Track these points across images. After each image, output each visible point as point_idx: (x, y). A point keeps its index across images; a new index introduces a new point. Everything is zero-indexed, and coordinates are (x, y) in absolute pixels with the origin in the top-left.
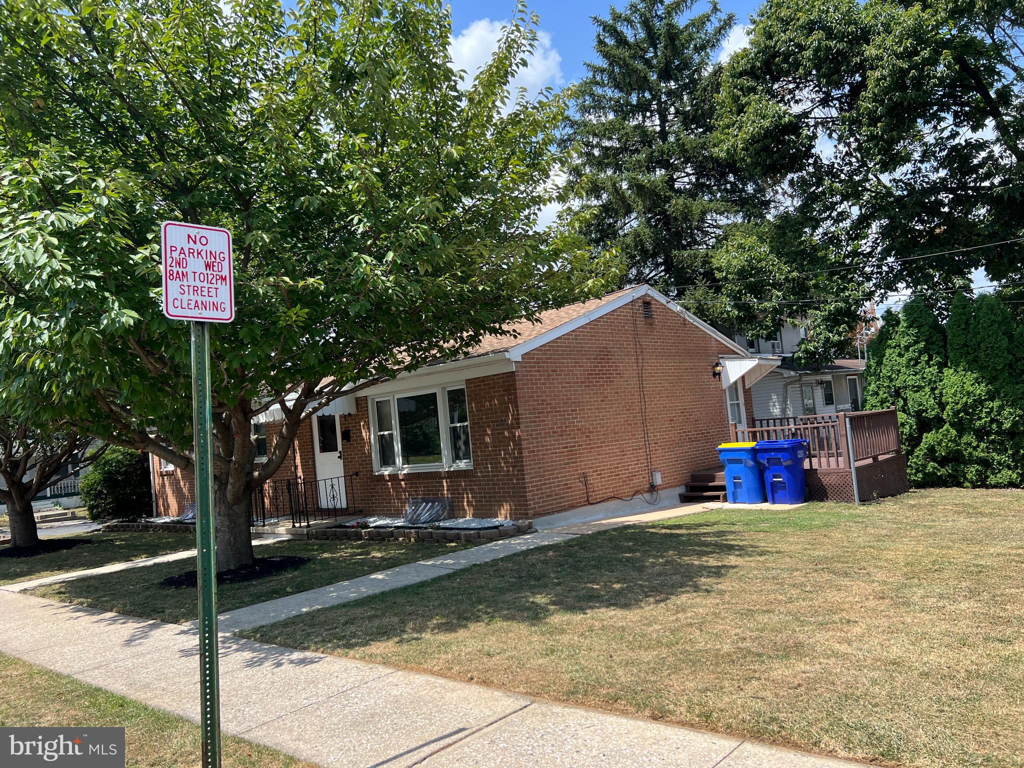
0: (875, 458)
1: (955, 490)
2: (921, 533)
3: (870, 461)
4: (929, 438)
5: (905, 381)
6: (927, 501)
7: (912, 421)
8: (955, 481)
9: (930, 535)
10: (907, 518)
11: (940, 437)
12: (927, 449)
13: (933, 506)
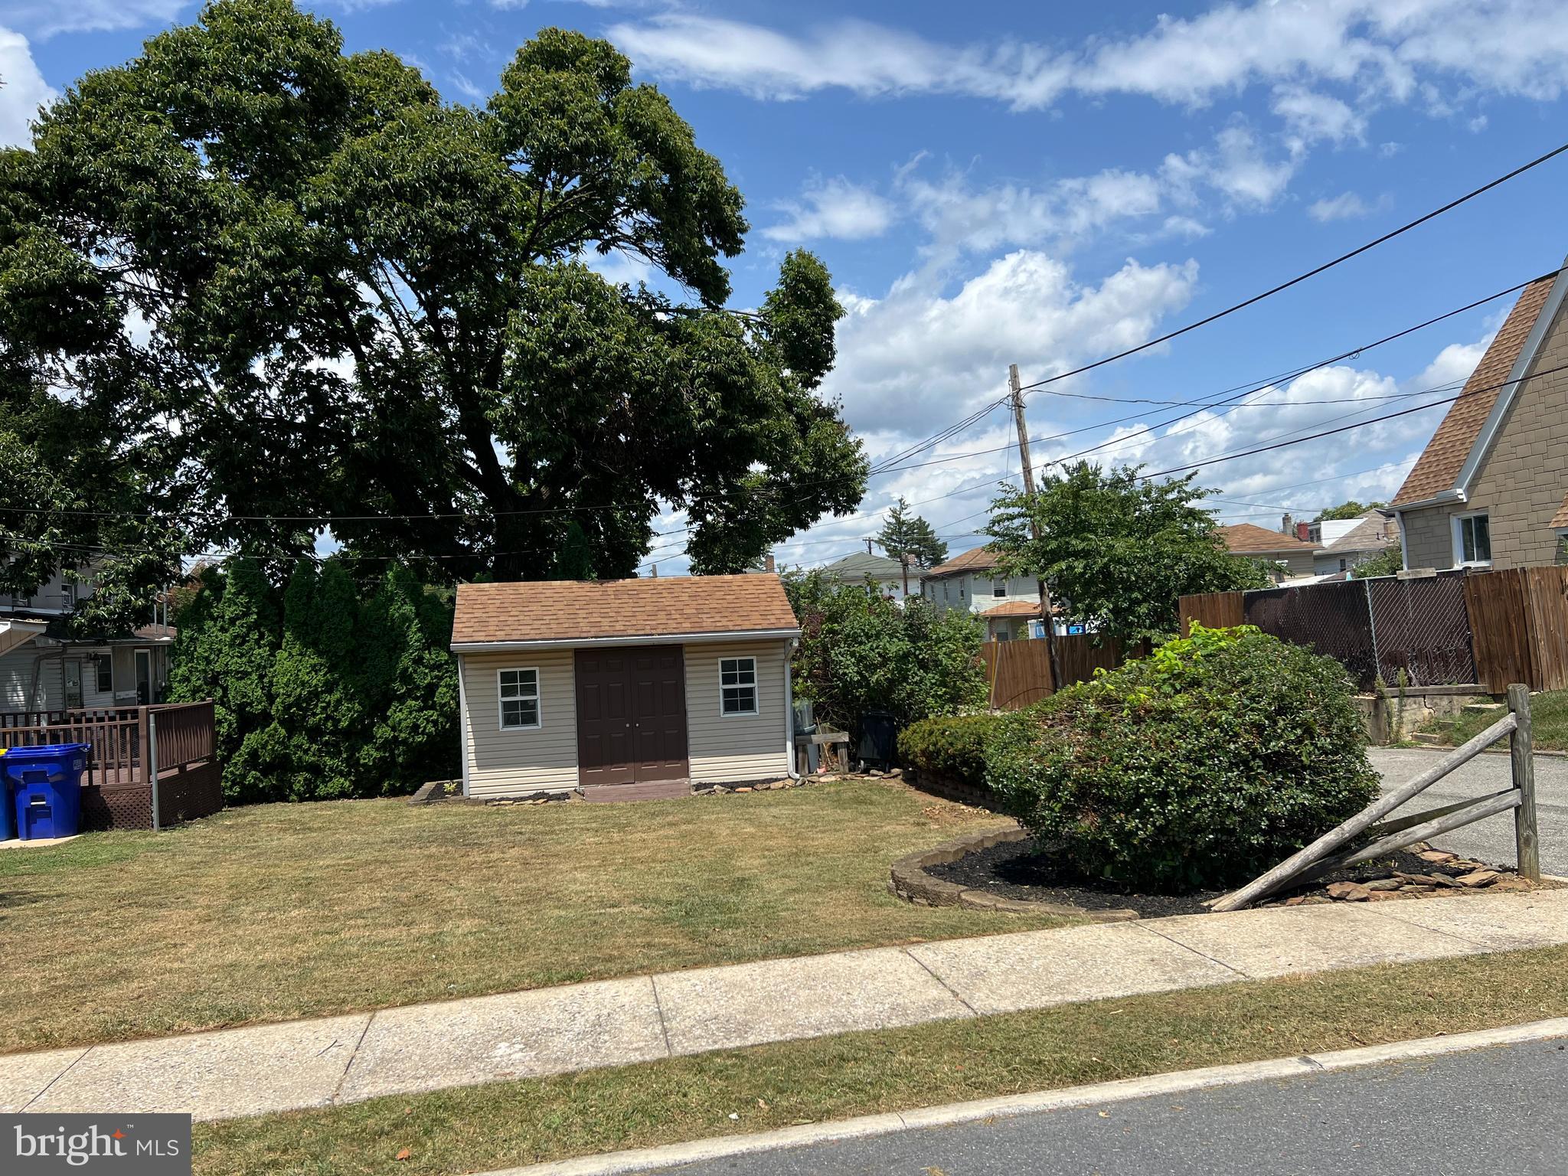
0: (182, 768)
1: (279, 805)
2: (243, 855)
3: (175, 771)
4: (252, 739)
5: (227, 665)
6: (247, 819)
7: (232, 718)
8: (278, 794)
9: (254, 856)
10: (224, 841)
11: (266, 737)
12: (249, 753)
13: (253, 825)
